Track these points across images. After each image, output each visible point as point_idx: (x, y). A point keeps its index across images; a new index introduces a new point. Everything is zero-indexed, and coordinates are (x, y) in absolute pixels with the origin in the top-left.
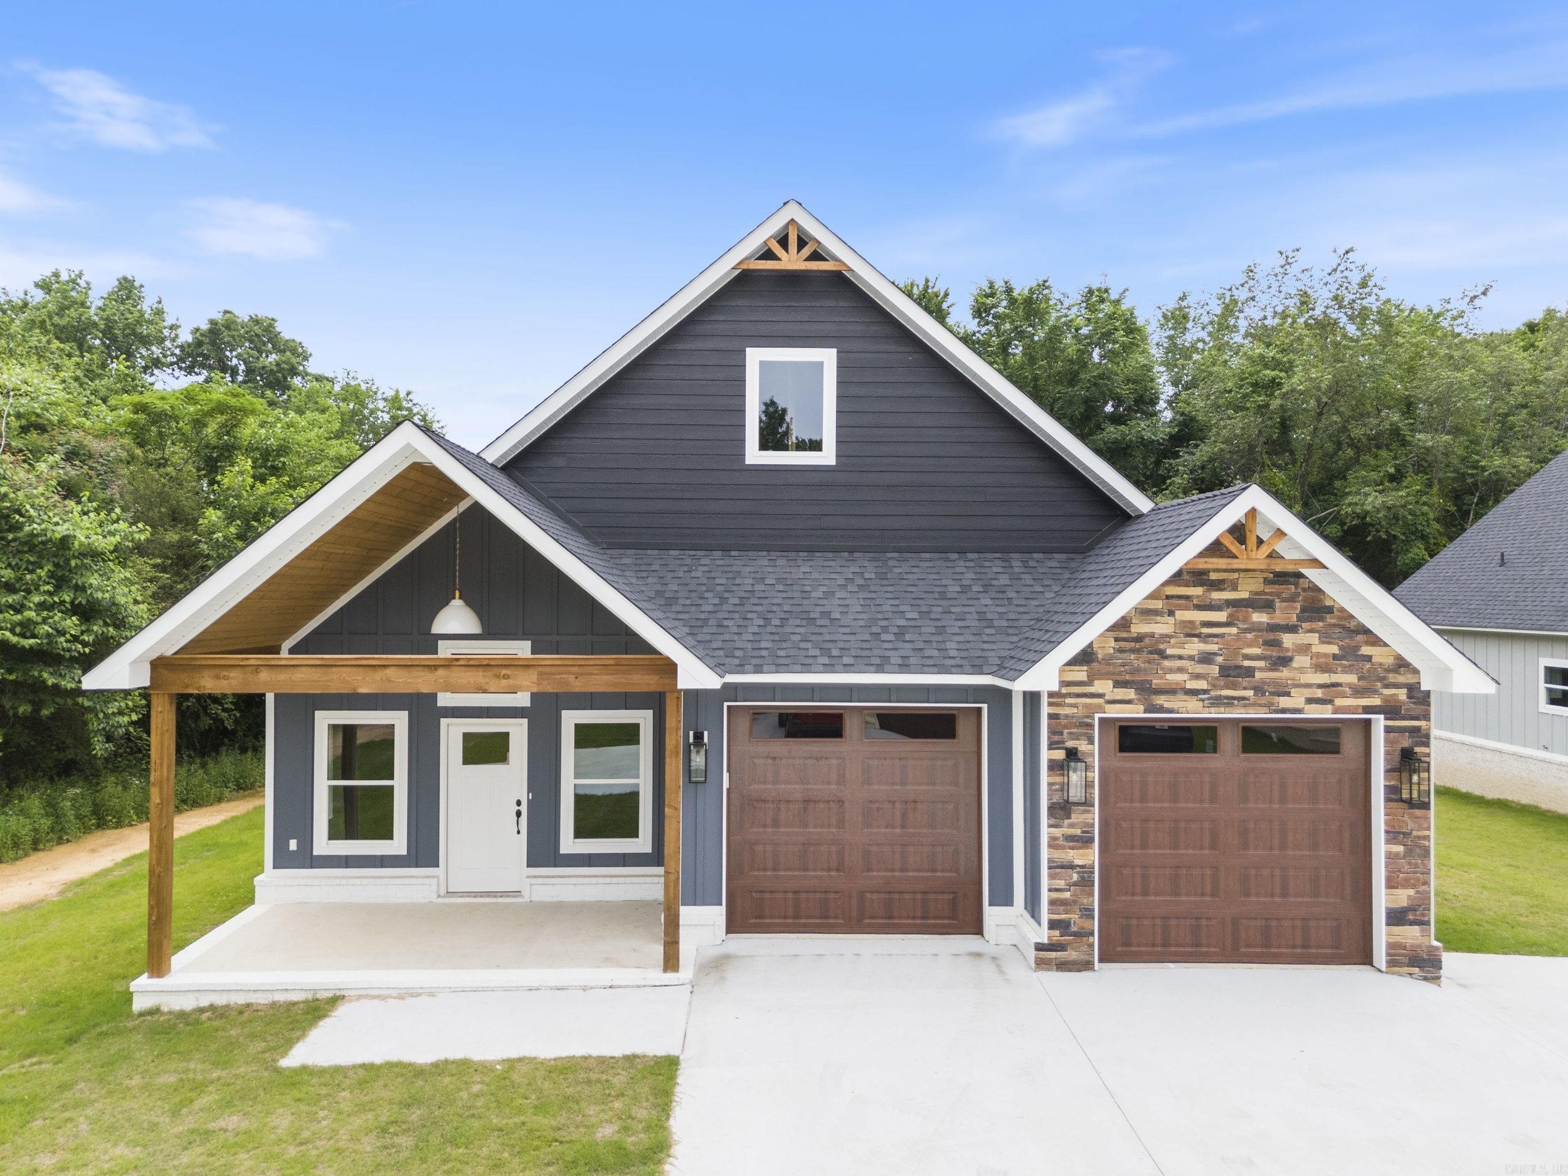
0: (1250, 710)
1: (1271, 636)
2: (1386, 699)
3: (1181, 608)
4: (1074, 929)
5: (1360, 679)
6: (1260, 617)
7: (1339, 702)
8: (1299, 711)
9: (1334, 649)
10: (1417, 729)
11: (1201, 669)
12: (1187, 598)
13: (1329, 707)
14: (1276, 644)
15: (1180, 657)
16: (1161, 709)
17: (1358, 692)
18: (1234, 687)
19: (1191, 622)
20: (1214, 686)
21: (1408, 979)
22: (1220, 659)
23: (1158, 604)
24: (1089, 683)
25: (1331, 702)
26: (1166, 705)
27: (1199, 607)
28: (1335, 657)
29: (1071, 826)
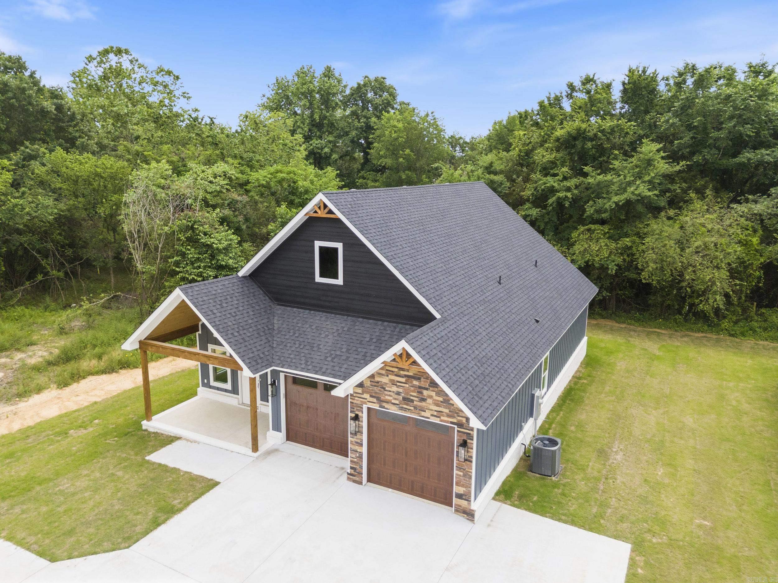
0: (413, 414)
1: (419, 390)
2: (459, 421)
3: (391, 374)
4: (357, 471)
5: (450, 411)
6: (416, 383)
7: (442, 418)
8: (428, 418)
9: (441, 399)
10: (469, 434)
11: (396, 396)
12: (392, 371)
13: (439, 419)
14: (421, 393)
15: (390, 391)
16: (384, 407)
17: (448, 416)
18: (407, 405)
19: (394, 380)
20: (401, 403)
21: (462, 518)
22: (403, 395)
23: (383, 372)
24: (362, 394)
25: (439, 417)
26: (386, 406)
27: (396, 375)
28: (441, 402)
29: (357, 439)
